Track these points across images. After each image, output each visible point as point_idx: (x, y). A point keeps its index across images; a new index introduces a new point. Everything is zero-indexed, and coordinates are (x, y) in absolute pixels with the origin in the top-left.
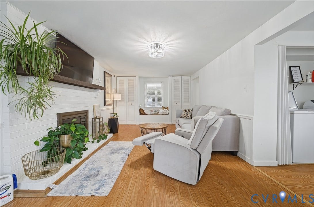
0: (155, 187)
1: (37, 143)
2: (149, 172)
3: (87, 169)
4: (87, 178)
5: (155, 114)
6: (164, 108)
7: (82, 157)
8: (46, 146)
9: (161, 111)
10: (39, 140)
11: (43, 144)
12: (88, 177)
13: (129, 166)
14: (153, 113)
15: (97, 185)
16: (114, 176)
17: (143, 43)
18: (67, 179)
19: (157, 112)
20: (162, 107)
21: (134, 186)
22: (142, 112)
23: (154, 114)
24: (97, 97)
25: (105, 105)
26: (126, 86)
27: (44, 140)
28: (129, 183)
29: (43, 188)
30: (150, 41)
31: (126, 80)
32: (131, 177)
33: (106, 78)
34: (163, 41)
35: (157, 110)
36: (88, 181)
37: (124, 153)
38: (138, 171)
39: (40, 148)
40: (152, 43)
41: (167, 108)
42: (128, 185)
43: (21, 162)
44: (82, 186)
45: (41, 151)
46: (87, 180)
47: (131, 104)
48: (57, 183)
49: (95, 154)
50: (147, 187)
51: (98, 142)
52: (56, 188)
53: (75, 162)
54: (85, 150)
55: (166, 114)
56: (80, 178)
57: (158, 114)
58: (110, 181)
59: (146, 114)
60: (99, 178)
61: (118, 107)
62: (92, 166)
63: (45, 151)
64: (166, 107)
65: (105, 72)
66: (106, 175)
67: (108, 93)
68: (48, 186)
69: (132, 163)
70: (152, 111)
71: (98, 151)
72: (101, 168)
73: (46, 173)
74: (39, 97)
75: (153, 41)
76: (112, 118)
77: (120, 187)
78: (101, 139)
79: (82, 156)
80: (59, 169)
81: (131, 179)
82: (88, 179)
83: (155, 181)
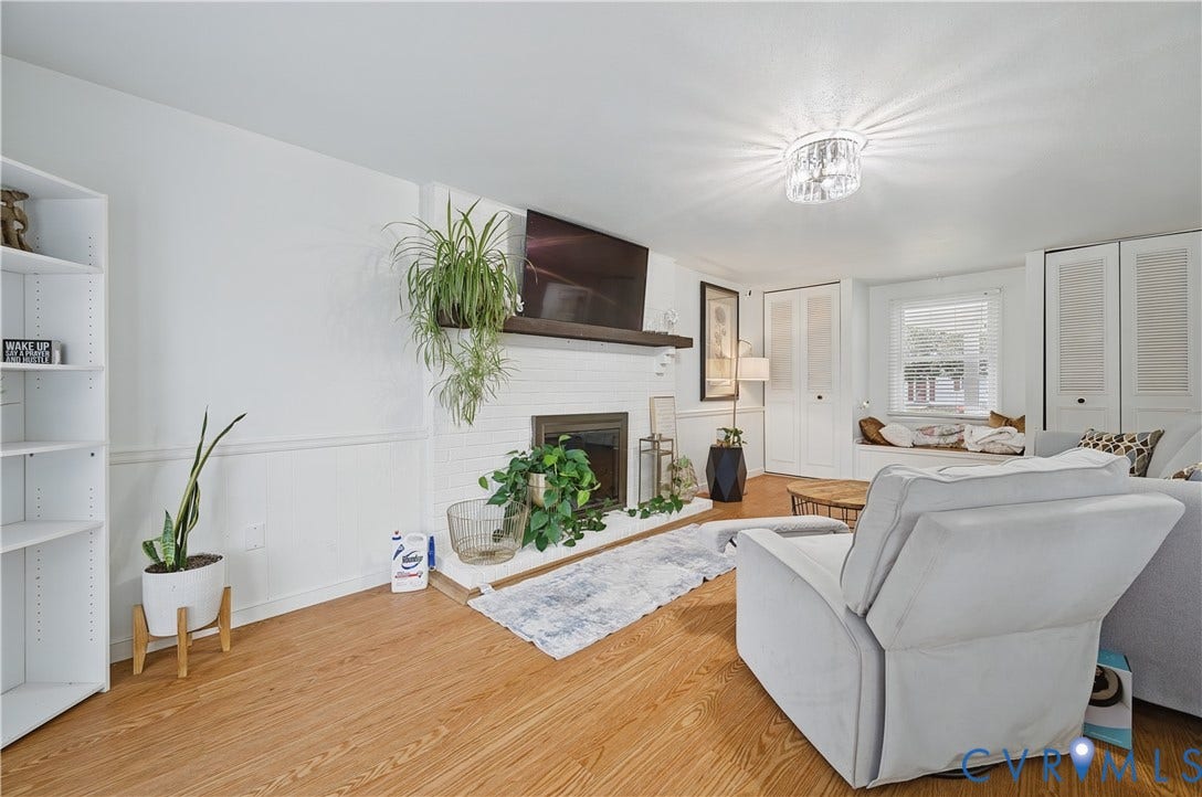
0: (696, 710)
1: (483, 482)
2: (721, 656)
3: (571, 580)
4: (555, 599)
5: (944, 448)
6: (1000, 420)
7: (574, 544)
8: (501, 492)
9: (977, 436)
10: (489, 477)
11: (495, 486)
12: (558, 599)
13: (680, 613)
14: (933, 441)
15: (559, 624)
16: (613, 623)
17: (759, 158)
18: (519, 585)
19: (953, 439)
20: (987, 414)
21: (636, 674)
22: (870, 433)
23: (937, 447)
24: (662, 370)
25: (703, 397)
26: (799, 325)
27: (498, 476)
28: (633, 658)
29: (469, 585)
30: (784, 146)
31: (799, 300)
32: (655, 644)
33: (711, 307)
34: (838, 124)
35: (957, 428)
36: (551, 608)
37: (699, 570)
38: (690, 639)
39: (489, 494)
40: (794, 148)
41: (1019, 424)
42: (626, 660)
43: (446, 518)
44: (531, 613)
45: (491, 502)
46: (550, 605)
47: (820, 397)
48: (497, 586)
49: (619, 548)
50: (676, 694)
51: (645, 515)
52: (490, 595)
53: (556, 551)
54: (594, 529)
55: (1004, 449)
56: (542, 595)
57: (958, 446)
58: (592, 630)
59: (891, 445)
60: (578, 610)
61: (767, 408)
62: (588, 575)
63: (499, 503)
64: (1015, 416)
65: (703, 286)
66: (599, 610)
67: (721, 357)
68: (478, 585)
69: (695, 608)
70: (927, 431)
71: (634, 543)
72: (603, 588)
73: (489, 555)
74: (475, 373)
75: (791, 139)
76: (725, 445)
77: (604, 654)
78: (656, 508)
79: (576, 541)
80: (512, 554)
81: (650, 651)
82: (554, 602)
83: (717, 691)
